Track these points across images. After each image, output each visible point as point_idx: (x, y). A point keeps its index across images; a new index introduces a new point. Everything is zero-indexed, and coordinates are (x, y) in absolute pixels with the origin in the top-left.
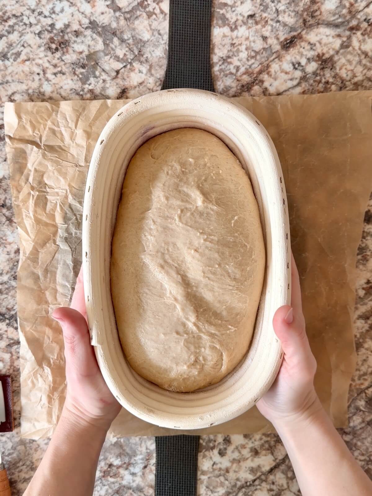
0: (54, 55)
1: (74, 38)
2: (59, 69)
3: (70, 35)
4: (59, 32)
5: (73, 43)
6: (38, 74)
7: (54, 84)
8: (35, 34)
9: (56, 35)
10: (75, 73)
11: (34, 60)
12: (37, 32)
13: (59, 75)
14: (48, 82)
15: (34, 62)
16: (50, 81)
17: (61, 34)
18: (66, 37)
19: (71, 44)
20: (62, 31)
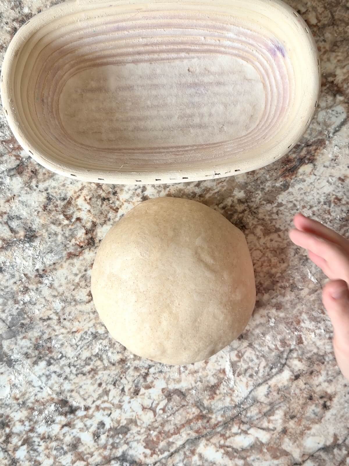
0: (49, 337)
1: (30, 351)
2: (45, 323)
3: (33, 355)
4: (43, 357)
5: (30, 347)
6: (65, 319)
7: (51, 310)
8: (66, 357)
9: (46, 355)
10: (31, 319)
11: (68, 332)
12: (64, 358)
13: (46, 318)
14: (56, 311)
15: (68, 330)
16: (54, 313)
17: (41, 356)
18: (37, 352)
19: (33, 346)
20: (40, 358)
